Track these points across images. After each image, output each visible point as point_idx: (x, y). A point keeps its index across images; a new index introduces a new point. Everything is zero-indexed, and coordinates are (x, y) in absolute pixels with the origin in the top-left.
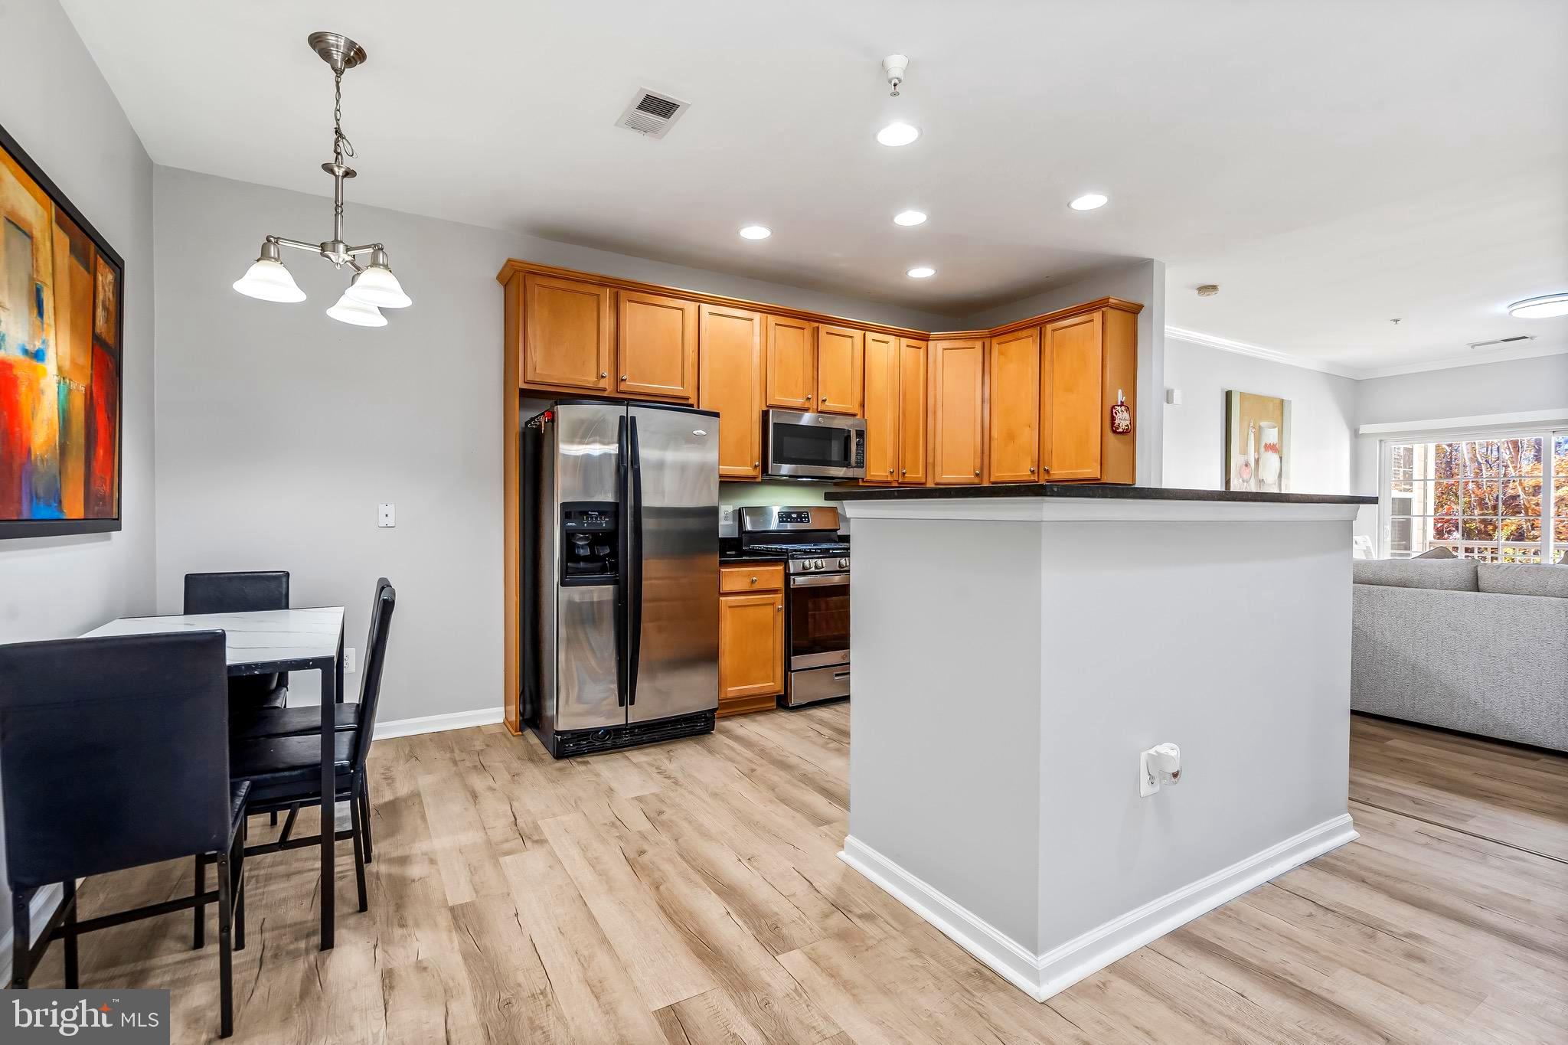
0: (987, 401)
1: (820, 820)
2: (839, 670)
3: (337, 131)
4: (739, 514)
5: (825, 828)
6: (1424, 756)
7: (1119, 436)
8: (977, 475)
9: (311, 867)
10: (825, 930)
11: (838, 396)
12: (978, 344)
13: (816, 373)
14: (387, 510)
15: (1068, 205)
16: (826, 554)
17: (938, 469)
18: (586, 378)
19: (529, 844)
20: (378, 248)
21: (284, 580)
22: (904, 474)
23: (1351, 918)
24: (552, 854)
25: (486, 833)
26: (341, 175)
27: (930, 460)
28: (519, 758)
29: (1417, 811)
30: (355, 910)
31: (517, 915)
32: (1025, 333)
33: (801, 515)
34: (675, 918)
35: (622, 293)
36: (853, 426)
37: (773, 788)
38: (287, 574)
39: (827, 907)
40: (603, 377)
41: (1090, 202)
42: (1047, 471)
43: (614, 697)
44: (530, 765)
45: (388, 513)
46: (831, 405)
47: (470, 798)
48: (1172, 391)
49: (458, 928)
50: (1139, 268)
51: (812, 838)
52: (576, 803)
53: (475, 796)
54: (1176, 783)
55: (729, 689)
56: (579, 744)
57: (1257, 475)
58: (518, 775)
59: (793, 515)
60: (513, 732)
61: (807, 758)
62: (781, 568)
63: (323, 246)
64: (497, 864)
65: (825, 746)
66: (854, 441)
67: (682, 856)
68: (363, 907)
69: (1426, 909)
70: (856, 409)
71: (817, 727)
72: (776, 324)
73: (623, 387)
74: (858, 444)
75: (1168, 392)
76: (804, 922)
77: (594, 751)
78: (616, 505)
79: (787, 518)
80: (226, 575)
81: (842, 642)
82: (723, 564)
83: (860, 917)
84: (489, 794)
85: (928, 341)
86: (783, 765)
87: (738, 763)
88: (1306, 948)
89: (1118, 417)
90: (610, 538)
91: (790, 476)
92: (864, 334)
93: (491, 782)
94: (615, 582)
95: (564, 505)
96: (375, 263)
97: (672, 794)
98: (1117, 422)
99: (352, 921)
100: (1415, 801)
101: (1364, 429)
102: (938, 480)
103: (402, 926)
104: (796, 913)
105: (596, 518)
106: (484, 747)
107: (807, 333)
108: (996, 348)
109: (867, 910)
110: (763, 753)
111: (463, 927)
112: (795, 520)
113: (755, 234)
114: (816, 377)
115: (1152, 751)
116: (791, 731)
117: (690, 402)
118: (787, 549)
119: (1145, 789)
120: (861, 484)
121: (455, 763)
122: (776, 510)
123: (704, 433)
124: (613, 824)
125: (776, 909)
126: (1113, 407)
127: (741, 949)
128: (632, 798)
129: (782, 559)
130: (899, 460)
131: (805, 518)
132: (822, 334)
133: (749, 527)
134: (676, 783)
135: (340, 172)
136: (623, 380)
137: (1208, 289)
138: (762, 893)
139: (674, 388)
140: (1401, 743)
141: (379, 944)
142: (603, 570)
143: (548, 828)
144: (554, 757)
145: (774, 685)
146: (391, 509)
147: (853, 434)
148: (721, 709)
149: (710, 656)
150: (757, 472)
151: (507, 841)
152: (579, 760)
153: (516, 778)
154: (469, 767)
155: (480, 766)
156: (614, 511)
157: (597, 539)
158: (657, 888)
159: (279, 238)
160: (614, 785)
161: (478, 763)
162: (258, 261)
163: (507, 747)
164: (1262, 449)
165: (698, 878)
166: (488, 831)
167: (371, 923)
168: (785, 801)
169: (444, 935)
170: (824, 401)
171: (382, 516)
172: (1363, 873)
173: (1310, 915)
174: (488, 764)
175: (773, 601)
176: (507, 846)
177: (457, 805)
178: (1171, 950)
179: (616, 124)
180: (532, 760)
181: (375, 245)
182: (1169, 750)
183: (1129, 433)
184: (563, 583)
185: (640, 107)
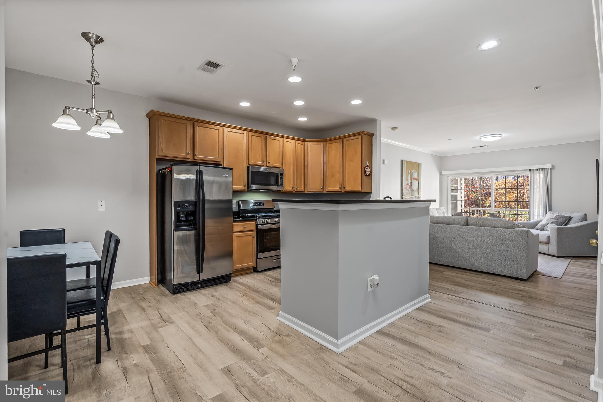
0: (325, 164)
1: (270, 308)
2: (275, 258)
3: (93, 68)
4: (239, 203)
5: (272, 311)
6: (453, 276)
7: (368, 177)
8: (322, 188)
9: (84, 338)
10: (274, 341)
11: (274, 161)
12: (322, 144)
13: (266, 153)
14: (102, 204)
15: (350, 102)
16: (270, 217)
17: (309, 186)
18: (182, 154)
19: (168, 324)
20: (110, 112)
21: (63, 232)
22: (297, 188)
23: (425, 323)
24: (177, 326)
25: (151, 321)
26: (94, 84)
27: (306, 183)
28: (158, 295)
29: (448, 291)
30: (106, 350)
31: (168, 346)
32: (337, 141)
33: (261, 203)
34: (224, 342)
35: (196, 123)
36: (279, 172)
37: (254, 299)
38: (64, 230)
39: (273, 334)
40: (188, 154)
41: (356, 102)
42: (345, 188)
43: (195, 271)
44: (163, 297)
45: (102, 205)
46: (272, 164)
47: (142, 310)
48: (385, 160)
49: (147, 352)
50: (373, 122)
51: (267, 314)
52: (183, 308)
53: (143, 309)
54: (378, 287)
55: (236, 266)
56: (182, 288)
57: (411, 188)
58: (159, 301)
59: (258, 203)
60: (154, 286)
61: (265, 289)
62: (255, 222)
63: (87, 110)
64: (157, 331)
65: (271, 284)
66: (280, 177)
67: (224, 323)
68: (109, 349)
69: (445, 319)
70: (280, 166)
71: (268, 278)
72: (252, 135)
73: (196, 158)
74: (281, 178)
75: (383, 160)
76: (267, 339)
77: (187, 290)
78: (196, 202)
79: (256, 204)
80: (38, 231)
81: (277, 247)
82: (234, 221)
83: (285, 336)
84: (149, 308)
85: (305, 142)
86: (256, 291)
87: (240, 291)
88: (412, 332)
89: (367, 170)
90: (193, 213)
91: (257, 189)
92: (283, 139)
93: (149, 304)
94: (195, 229)
95: (176, 202)
96: (109, 118)
97: (218, 303)
98: (366, 172)
99: (106, 354)
100: (448, 289)
101: (443, 173)
102: (308, 190)
103: (126, 354)
104: (264, 337)
105: (188, 206)
106: (143, 292)
107: (263, 139)
108: (328, 145)
109: (287, 334)
110: (249, 287)
111: (149, 352)
112: (259, 205)
113: (245, 104)
114: (266, 154)
115: (371, 278)
116: (259, 280)
117: (221, 163)
118: (256, 216)
119: (369, 289)
120: (282, 192)
121: (133, 298)
122: (252, 201)
123: (227, 175)
124: (198, 315)
125: (257, 336)
126: (365, 167)
127: (247, 349)
128: (204, 306)
129: (255, 219)
130: (295, 184)
131: (262, 204)
132: (268, 139)
133: (242, 208)
134: (219, 300)
135: (93, 83)
136: (196, 155)
137: (395, 128)
138: (252, 331)
139: (215, 158)
140: (448, 273)
141: (118, 360)
142: (190, 225)
143: (174, 318)
144: (172, 294)
145: (252, 264)
146: (103, 203)
147: (279, 175)
148: (234, 273)
149: (229, 254)
150: (245, 188)
151: (159, 323)
152: (182, 294)
153: (158, 302)
154: (139, 299)
155: (143, 299)
156: (195, 204)
157: (188, 214)
158: (217, 333)
159: (70, 107)
160: (196, 302)
161: (142, 298)
162: (62, 115)
163: (153, 291)
164: (413, 179)
165: (231, 330)
166: (151, 320)
167: (113, 354)
168: (258, 303)
169: (142, 355)
170: (269, 163)
171: (100, 205)
172: (431, 311)
173: (415, 323)
174: (147, 298)
175: (252, 234)
176: (160, 325)
177: (137, 313)
178: (376, 336)
179: (197, 69)
180: (164, 296)
181: (109, 111)
182: (376, 277)
183: (370, 176)
184: (176, 230)
185: (206, 65)
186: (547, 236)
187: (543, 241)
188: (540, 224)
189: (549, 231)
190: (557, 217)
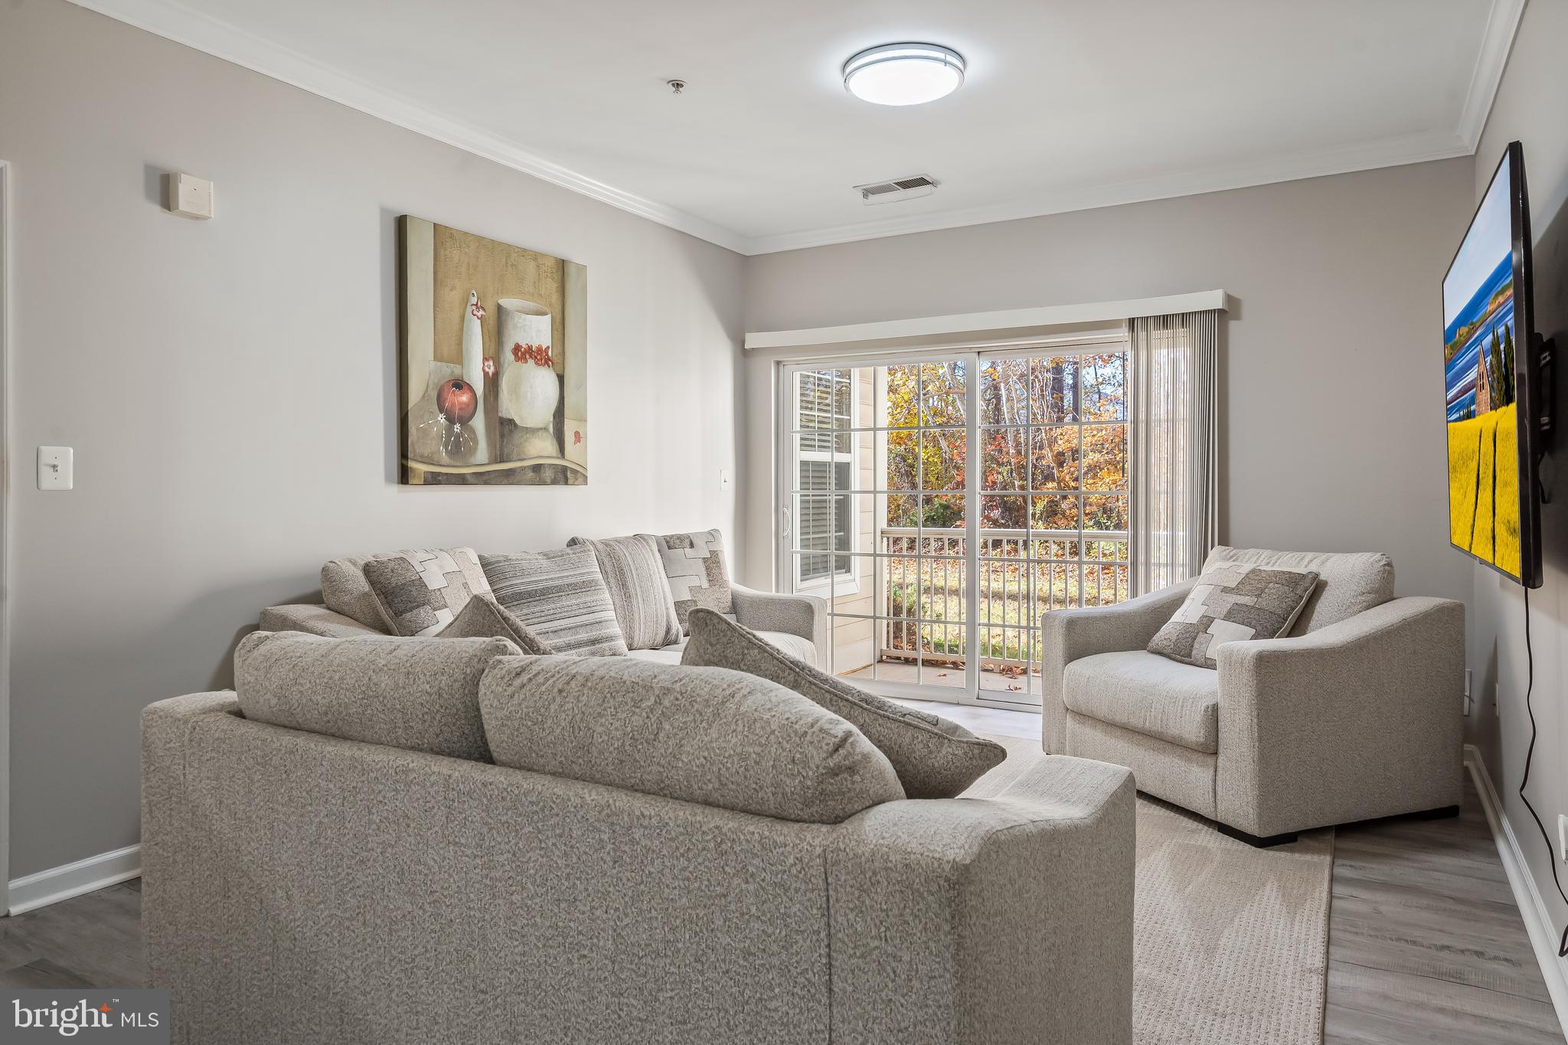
57: (491, 408)
101: (753, 341)
164: (507, 355)
186: (1206, 711)
187: (1186, 736)
188: (1174, 618)
189: (1213, 667)
190: (1255, 581)
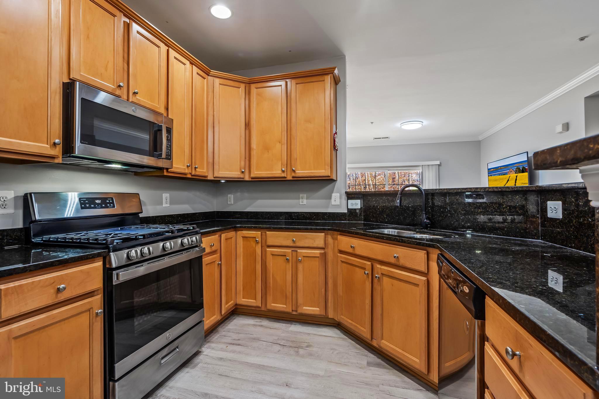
7: (336, 152)
8: (242, 172)
11: (146, 94)
12: (242, 86)
13: (126, 64)
17: (216, 167)
22: (196, 168)
27: (210, 160)
32: (275, 83)
33: (105, 201)
36: (161, 122)
42: (293, 171)
46: (140, 99)
59: (97, 201)
62: (101, 264)
66: (164, 135)
70: (162, 110)
74: (167, 139)
79: (90, 204)
85: (209, 74)
89: (336, 140)
92: (168, 49)
98: (336, 143)
102: (216, 175)
108: (254, 91)
112: (100, 206)
114: (126, 68)
120: (165, 174)
122: (74, 196)
126: (334, 134)
130: (193, 156)
131: (110, 203)
132: (134, 32)
147: (164, 130)
150: (57, 151)
170: (135, 93)
175: (88, 307)
